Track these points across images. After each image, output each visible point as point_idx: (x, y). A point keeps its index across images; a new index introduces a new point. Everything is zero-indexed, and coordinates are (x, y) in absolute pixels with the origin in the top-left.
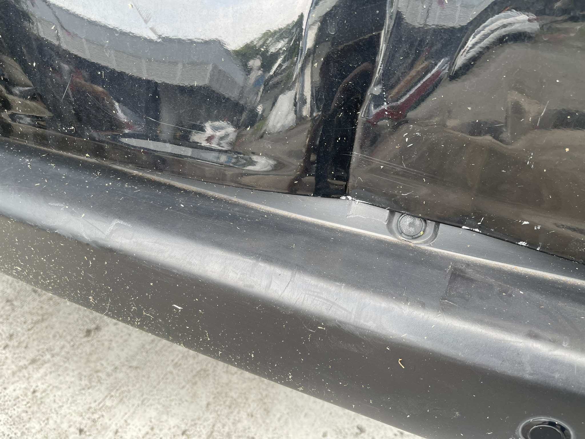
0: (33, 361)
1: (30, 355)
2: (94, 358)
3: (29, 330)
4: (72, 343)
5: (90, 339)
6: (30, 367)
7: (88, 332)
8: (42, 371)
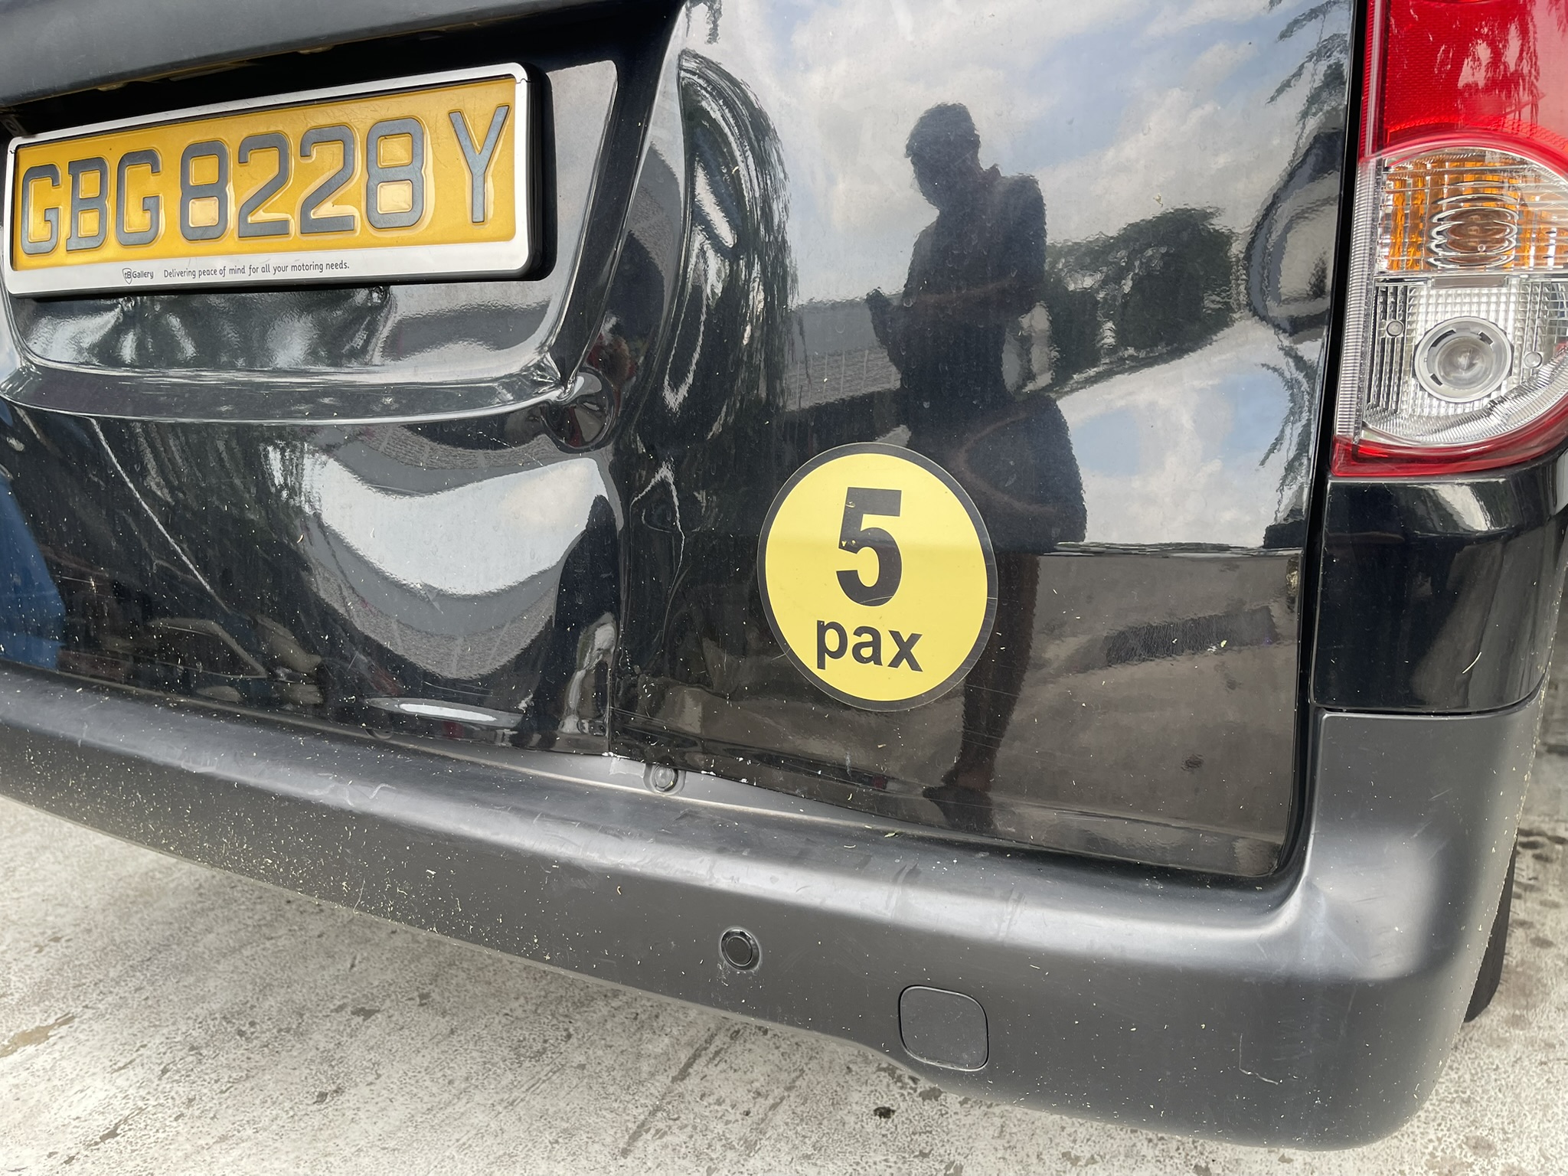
0: (223, 1138)
1: (219, 1130)
2: (326, 1134)
3: (222, 1092)
4: (291, 1113)
5: (323, 1106)
6: (217, 1147)
7: (322, 1096)
8: (235, 1153)
